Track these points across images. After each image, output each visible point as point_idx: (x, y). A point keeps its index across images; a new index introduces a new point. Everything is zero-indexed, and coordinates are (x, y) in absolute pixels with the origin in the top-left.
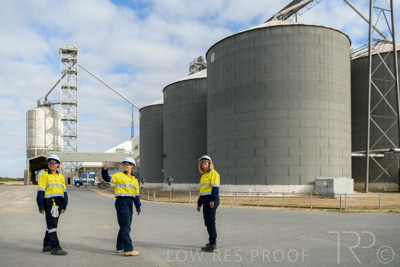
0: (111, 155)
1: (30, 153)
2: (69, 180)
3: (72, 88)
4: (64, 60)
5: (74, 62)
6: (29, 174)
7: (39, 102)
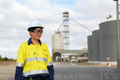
0: (81, 51)
1: (53, 50)
2: (66, 60)
3: (67, 26)
4: (64, 16)
5: (68, 16)
6: (53, 58)
7: (56, 32)
